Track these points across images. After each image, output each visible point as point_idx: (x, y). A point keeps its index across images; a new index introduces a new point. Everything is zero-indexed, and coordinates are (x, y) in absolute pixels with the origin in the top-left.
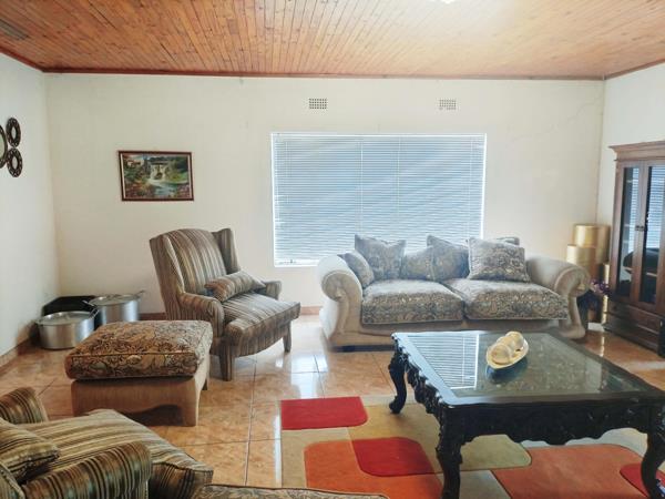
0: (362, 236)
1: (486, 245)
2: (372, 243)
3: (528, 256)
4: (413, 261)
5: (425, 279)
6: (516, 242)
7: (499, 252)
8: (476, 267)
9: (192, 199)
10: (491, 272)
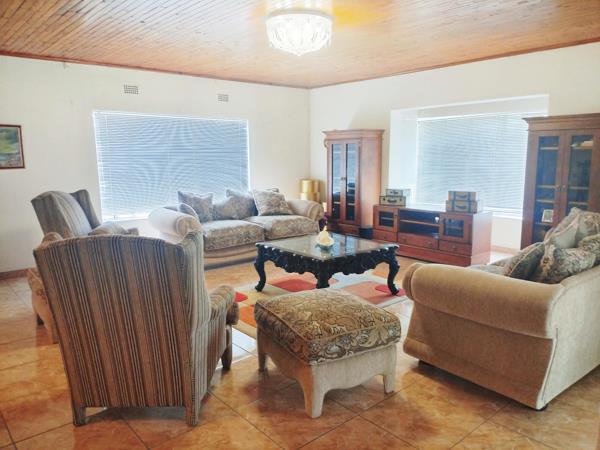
0: (183, 192)
1: (265, 194)
2: (192, 197)
3: (287, 199)
4: (221, 208)
5: (232, 219)
6: (278, 191)
7: (273, 198)
8: (262, 208)
9: (23, 167)
10: (272, 210)
